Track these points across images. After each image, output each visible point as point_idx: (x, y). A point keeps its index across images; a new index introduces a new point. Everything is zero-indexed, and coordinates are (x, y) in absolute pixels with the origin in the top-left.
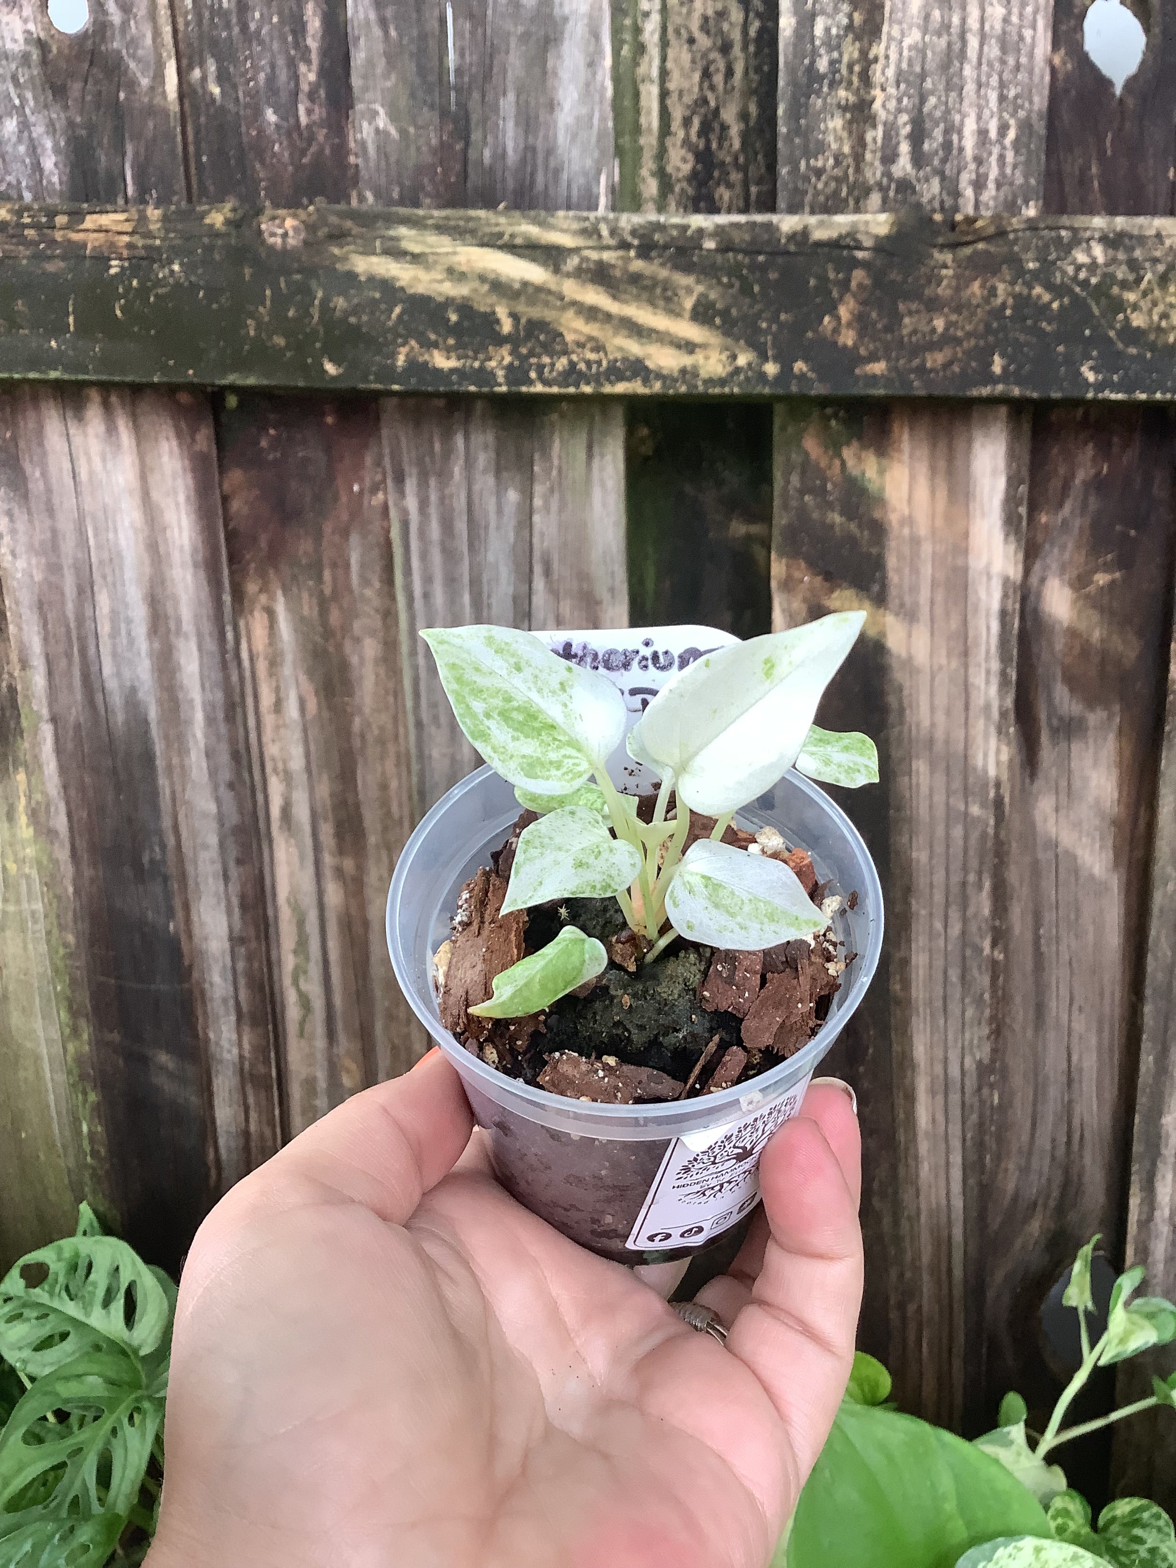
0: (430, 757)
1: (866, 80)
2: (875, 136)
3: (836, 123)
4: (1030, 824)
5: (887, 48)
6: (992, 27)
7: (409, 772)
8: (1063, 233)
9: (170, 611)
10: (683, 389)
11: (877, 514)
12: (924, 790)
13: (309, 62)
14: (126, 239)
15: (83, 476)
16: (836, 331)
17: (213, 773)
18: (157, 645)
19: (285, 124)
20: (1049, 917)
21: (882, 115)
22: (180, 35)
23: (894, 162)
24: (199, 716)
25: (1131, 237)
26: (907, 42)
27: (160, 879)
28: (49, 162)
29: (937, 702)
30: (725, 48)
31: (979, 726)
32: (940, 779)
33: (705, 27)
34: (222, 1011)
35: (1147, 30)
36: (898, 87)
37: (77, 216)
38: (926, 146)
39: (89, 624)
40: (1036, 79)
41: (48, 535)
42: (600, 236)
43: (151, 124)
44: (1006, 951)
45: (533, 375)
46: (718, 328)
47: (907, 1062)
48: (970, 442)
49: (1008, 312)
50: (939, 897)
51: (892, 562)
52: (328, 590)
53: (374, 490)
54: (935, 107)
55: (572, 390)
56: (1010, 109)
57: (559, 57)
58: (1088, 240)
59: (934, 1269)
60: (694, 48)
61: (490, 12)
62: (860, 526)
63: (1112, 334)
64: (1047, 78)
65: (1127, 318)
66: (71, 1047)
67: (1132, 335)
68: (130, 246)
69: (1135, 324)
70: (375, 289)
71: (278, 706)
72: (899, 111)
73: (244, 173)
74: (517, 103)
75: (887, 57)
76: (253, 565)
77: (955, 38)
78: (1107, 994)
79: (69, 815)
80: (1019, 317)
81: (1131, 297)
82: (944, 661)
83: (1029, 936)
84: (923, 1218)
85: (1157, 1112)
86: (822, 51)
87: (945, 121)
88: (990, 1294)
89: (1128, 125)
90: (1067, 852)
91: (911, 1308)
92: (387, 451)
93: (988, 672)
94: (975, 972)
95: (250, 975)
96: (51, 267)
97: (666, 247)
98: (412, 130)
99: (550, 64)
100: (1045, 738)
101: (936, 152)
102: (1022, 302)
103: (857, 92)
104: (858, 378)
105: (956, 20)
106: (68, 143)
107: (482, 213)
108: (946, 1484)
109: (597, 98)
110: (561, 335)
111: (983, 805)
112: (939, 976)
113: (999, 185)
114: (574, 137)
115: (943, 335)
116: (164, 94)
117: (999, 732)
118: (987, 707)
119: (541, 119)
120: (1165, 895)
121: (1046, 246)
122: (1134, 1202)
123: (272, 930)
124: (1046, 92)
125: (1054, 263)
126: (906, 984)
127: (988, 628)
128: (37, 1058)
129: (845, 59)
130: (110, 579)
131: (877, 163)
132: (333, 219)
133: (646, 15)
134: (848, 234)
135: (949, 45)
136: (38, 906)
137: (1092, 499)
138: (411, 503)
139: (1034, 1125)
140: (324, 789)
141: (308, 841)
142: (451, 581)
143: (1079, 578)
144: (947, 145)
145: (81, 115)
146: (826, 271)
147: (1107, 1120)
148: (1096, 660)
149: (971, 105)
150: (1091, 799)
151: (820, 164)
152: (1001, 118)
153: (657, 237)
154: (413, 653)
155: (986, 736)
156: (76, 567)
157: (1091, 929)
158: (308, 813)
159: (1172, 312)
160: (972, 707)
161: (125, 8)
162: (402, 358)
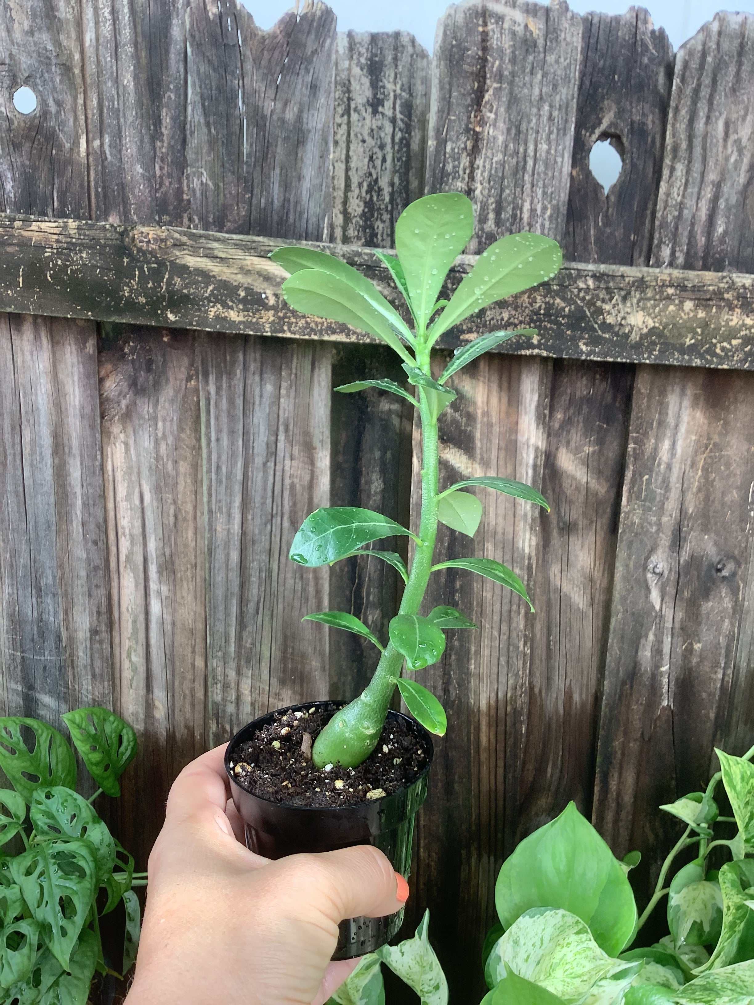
0: (216, 530)
1: (472, 178)
2: (476, 208)
4: (547, 580)
5: (485, 162)
6: (541, 155)
7: (202, 538)
8: (573, 272)
9: (66, 441)
10: (368, 341)
11: (471, 409)
13: (162, 141)
14: (56, 237)
15: (19, 363)
17: (85, 535)
18: (57, 461)
19: (147, 174)
20: (555, 630)
21: (480, 196)
22: (89, 121)
23: (485, 223)
24: (79, 502)
25: (608, 276)
26: (495, 159)
28: (9, 186)
29: (499, 512)
31: (521, 525)
32: (499, 553)
34: (83, 673)
35: (623, 160)
36: (489, 183)
37: (27, 222)
38: (503, 216)
39: (18, 446)
40: (563, 184)
43: (70, 169)
44: (531, 648)
45: (285, 328)
48: (520, 373)
49: (542, 312)
50: (496, 618)
51: (477, 436)
52: (160, 435)
53: (190, 380)
54: (509, 195)
55: (307, 337)
56: (549, 199)
57: (305, 151)
58: (586, 276)
61: (268, 124)
62: (461, 416)
63: (596, 326)
64: (568, 185)
65: (604, 318)
67: (607, 327)
68: (58, 241)
69: (608, 321)
70: (198, 275)
71: (128, 497)
72: (490, 196)
73: (123, 200)
74: (281, 174)
75: (484, 166)
76: (117, 418)
77: (521, 159)
78: (585, 673)
80: (547, 314)
81: (607, 307)
83: (544, 639)
85: (610, 738)
86: (450, 160)
87: (514, 203)
89: (610, 210)
90: (566, 595)
92: (198, 359)
94: (515, 659)
96: (10, 249)
97: (361, 265)
98: (221, 185)
99: (299, 155)
100: (555, 533)
101: (508, 220)
102: (549, 306)
103: (467, 184)
104: (461, 341)
105: (521, 150)
106: (21, 175)
107: (261, 239)
109: (324, 176)
111: (521, 569)
112: (495, 662)
114: (311, 195)
115: (507, 321)
116: (79, 152)
117: (531, 529)
118: (525, 515)
119: (294, 184)
120: (616, 621)
121: (564, 278)
122: (596, 789)
123: (115, 626)
124: (567, 191)
125: (567, 287)
126: (477, 665)
127: (527, 473)
129: (462, 166)
130: (32, 422)
131: (477, 223)
132: (177, 235)
134: (459, 265)
135: (517, 162)
137: (584, 407)
138: (212, 389)
139: (544, 745)
141: (142, 575)
142: (232, 432)
143: (576, 449)
144: (514, 216)
145: (30, 160)
147: (583, 743)
148: (583, 492)
149: (527, 196)
150: (579, 567)
152: (543, 204)
153: (356, 259)
154: (209, 471)
155: (524, 531)
156: (12, 414)
157: (577, 637)
158: (142, 559)
159: (628, 316)
160: (517, 515)
161: (59, 104)
162: (212, 314)
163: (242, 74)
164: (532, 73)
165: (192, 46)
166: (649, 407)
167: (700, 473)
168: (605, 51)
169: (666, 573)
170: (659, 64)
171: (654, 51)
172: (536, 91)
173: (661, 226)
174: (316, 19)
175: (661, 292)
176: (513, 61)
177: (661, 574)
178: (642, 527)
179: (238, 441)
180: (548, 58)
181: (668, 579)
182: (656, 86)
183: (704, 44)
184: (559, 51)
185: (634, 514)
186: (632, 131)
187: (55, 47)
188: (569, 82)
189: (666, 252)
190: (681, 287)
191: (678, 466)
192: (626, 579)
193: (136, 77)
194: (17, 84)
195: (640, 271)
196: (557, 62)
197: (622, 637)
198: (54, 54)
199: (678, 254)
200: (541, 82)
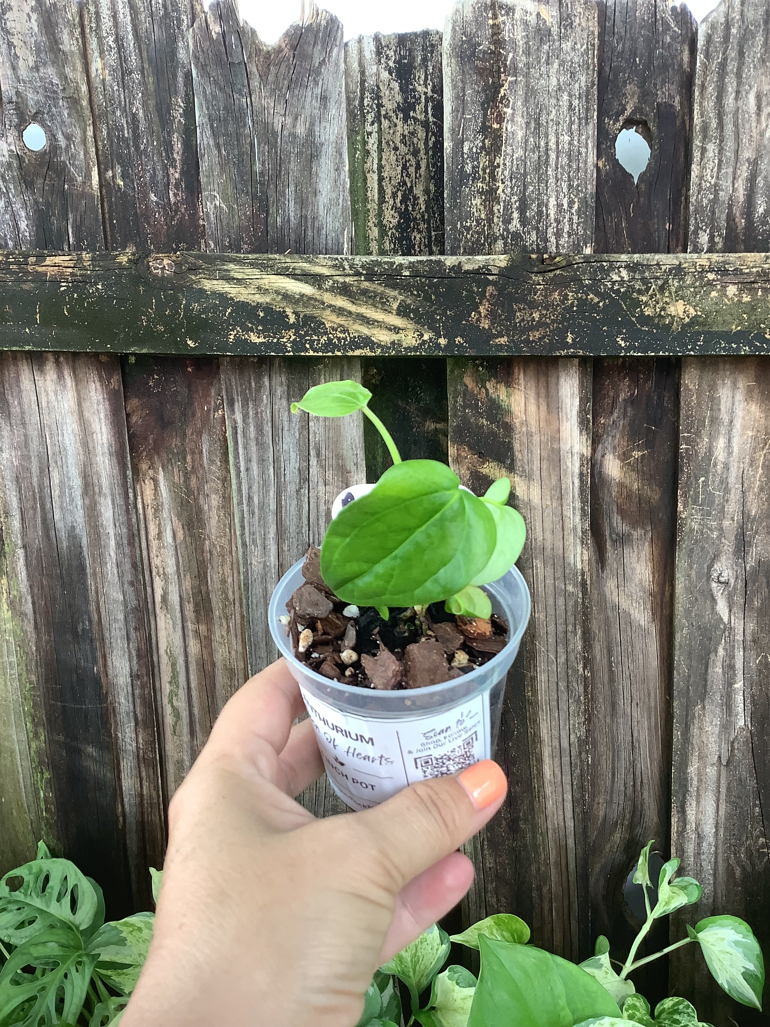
0: (251, 564)
1: (493, 177)
2: (498, 208)
3: (477, 201)
4: (602, 595)
5: (505, 159)
6: (563, 148)
7: (239, 573)
8: (605, 264)
9: (95, 481)
10: (393, 353)
11: (507, 420)
12: (541, 577)
13: (175, 167)
14: (70, 270)
15: (44, 404)
16: (478, 320)
17: (121, 576)
18: (87, 502)
19: (162, 202)
20: (616, 650)
21: (503, 196)
22: (100, 153)
23: (510, 223)
24: (113, 543)
25: (643, 265)
26: (516, 156)
27: (88, 641)
28: (23, 225)
29: (546, 527)
30: (415, 153)
31: (571, 540)
32: (550, 570)
33: (403, 141)
34: (126, 720)
35: (651, 147)
36: (511, 181)
37: (41, 258)
38: (528, 214)
39: (47, 490)
40: (589, 176)
41: (23, 438)
42: (344, 269)
43: (83, 202)
44: (592, 671)
45: (308, 346)
46: (412, 319)
47: (537, 738)
48: (558, 378)
49: (575, 309)
50: (551, 640)
51: (517, 446)
52: (189, 467)
53: (216, 410)
54: (533, 192)
55: (330, 354)
56: (575, 193)
57: (319, 165)
58: (619, 268)
59: (558, 864)
60: (398, 153)
61: (279, 140)
62: (498, 427)
63: (634, 319)
64: (595, 176)
65: (642, 311)
66: (33, 745)
67: (645, 320)
68: (72, 274)
69: (646, 313)
70: (216, 298)
71: (159, 536)
72: (512, 194)
73: (138, 230)
74: (296, 191)
75: (505, 164)
76: (145, 454)
77: (542, 153)
78: (652, 695)
79: (34, 603)
80: (581, 311)
81: (644, 298)
82: (549, 503)
83: (605, 661)
84: (550, 832)
85: (684, 764)
86: (468, 161)
87: (538, 199)
88: (592, 880)
89: (642, 199)
90: (625, 612)
91: (545, 890)
92: (223, 387)
93: (574, 508)
94: (575, 684)
95: (142, 697)
96: (25, 287)
97: (381, 275)
98: (235, 206)
99: (314, 170)
100: (609, 546)
101: (534, 217)
102: (583, 303)
103: (488, 184)
104: (492, 346)
105: (542, 143)
106: (34, 213)
107: (277, 256)
108: (560, 988)
109: (341, 189)
110: (324, 324)
111: (575, 586)
112: (553, 687)
113: (569, 235)
114: (329, 210)
115: (539, 322)
116: (91, 186)
117: (582, 543)
118: (575, 528)
119: (310, 200)
120: (682, 636)
122: (674, 820)
123: (156, 670)
124: (594, 183)
125: (600, 280)
126: (535, 692)
127: (573, 483)
128: (12, 752)
129: (481, 166)
130: (59, 463)
131: (501, 224)
132: (191, 260)
133: (370, 134)
134: (484, 267)
135: (539, 157)
136: (14, 659)
137: (629, 409)
138: (238, 417)
139: (613, 775)
140: (187, 584)
141: (178, 615)
142: (262, 461)
143: (624, 453)
144: (540, 213)
145: (42, 198)
146: (472, 287)
147: (656, 771)
148: (636, 500)
149: (552, 191)
150: (637, 581)
151: (468, 224)
152: (569, 198)
153: (376, 269)
154: (240, 503)
155: (575, 545)
156: (39, 457)
157: (641, 657)
158: (178, 598)
159: (667, 306)
160: (566, 528)
161: (68, 137)
162: (232, 337)
163: (250, 92)
164: (548, 64)
165: (197, 67)
166: (699, 404)
167: (760, 471)
168: (623, 34)
169: (732, 581)
170: (683, 42)
171: (676, 29)
172: (554, 81)
173: (696, 211)
174: (322, 29)
175: (702, 278)
176: (527, 52)
177: (727, 583)
178: (702, 534)
179: (269, 470)
180: (563, 46)
181: (735, 588)
182: (681, 65)
183: (727, 15)
184: (575, 37)
185: (692, 520)
186: (659, 115)
187: (61, 80)
188: (588, 68)
189: (704, 238)
190: (722, 271)
191: (736, 465)
192: (688, 590)
193: (145, 104)
194: (25, 121)
195: (677, 258)
196: (573, 49)
197: (690, 654)
198: (61, 88)
199: (717, 240)
200: (558, 71)
